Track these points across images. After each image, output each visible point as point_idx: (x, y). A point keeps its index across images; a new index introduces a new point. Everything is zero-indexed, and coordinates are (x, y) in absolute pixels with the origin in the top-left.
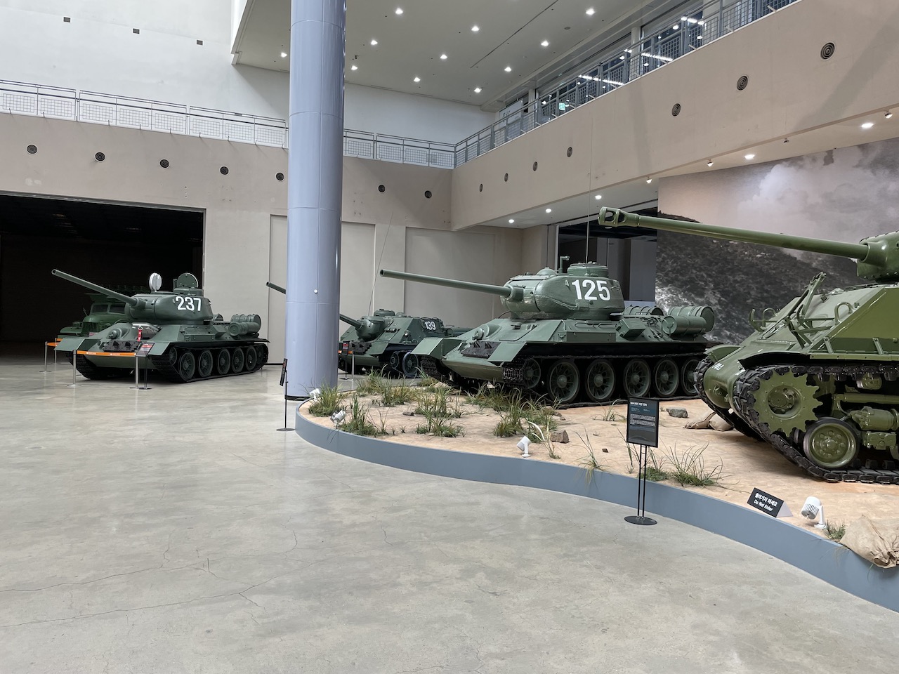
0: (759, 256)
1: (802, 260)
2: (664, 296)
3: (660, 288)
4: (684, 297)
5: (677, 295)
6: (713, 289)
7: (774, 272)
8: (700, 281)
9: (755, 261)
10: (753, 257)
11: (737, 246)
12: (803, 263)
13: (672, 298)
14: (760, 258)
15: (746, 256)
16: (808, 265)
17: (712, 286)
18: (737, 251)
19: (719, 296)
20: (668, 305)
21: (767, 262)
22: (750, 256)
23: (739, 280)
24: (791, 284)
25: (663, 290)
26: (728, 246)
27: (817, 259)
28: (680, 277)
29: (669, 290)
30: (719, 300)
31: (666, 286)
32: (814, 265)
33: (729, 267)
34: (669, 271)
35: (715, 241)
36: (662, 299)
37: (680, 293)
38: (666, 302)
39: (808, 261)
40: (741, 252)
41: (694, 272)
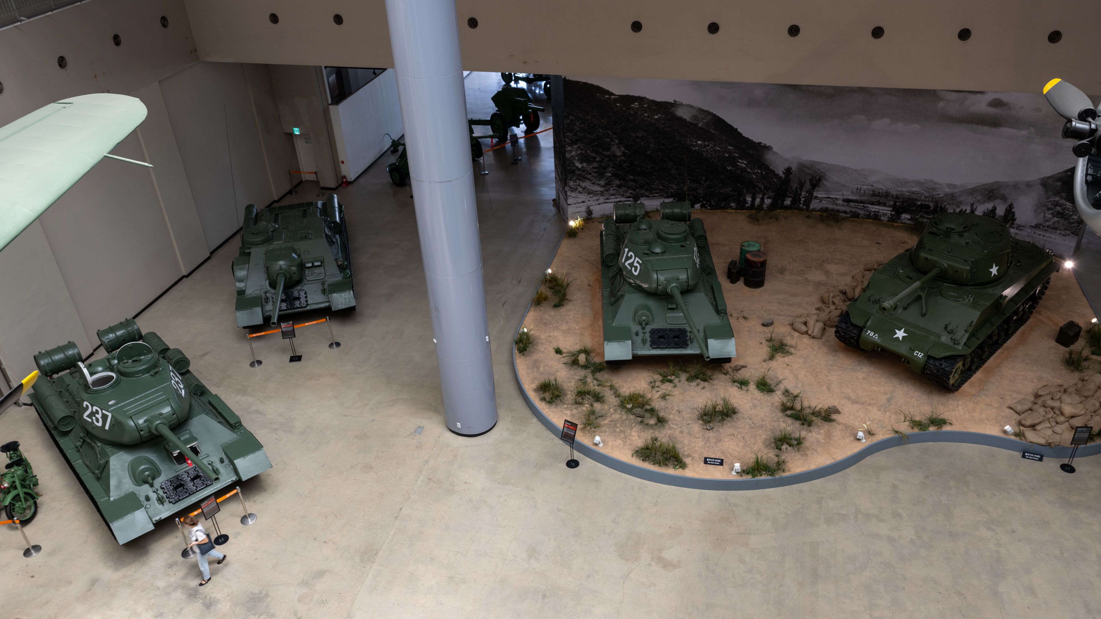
0: (656, 117)
1: (691, 121)
2: (574, 153)
3: (570, 146)
4: (592, 152)
5: (586, 151)
6: (618, 144)
7: (669, 129)
8: (606, 138)
9: (653, 121)
10: (651, 118)
11: (637, 108)
12: (691, 124)
13: (582, 154)
14: (657, 118)
15: (646, 117)
16: (696, 125)
17: (617, 141)
18: (638, 113)
19: (623, 149)
20: (578, 160)
21: (662, 122)
22: (649, 117)
23: (640, 136)
24: (682, 139)
25: (573, 148)
26: (630, 109)
27: (702, 121)
28: (588, 136)
29: (578, 147)
30: (624, 153)
31: (576, 144)
32: (700, 125)
33: (631, 126)
34: (578, 131)
35: (618, 105)
36: (572, 156)
37: (589, 149)
38: (577, 158)
39: (696, 122)
40: (642, 114)
41: (601, 130)
